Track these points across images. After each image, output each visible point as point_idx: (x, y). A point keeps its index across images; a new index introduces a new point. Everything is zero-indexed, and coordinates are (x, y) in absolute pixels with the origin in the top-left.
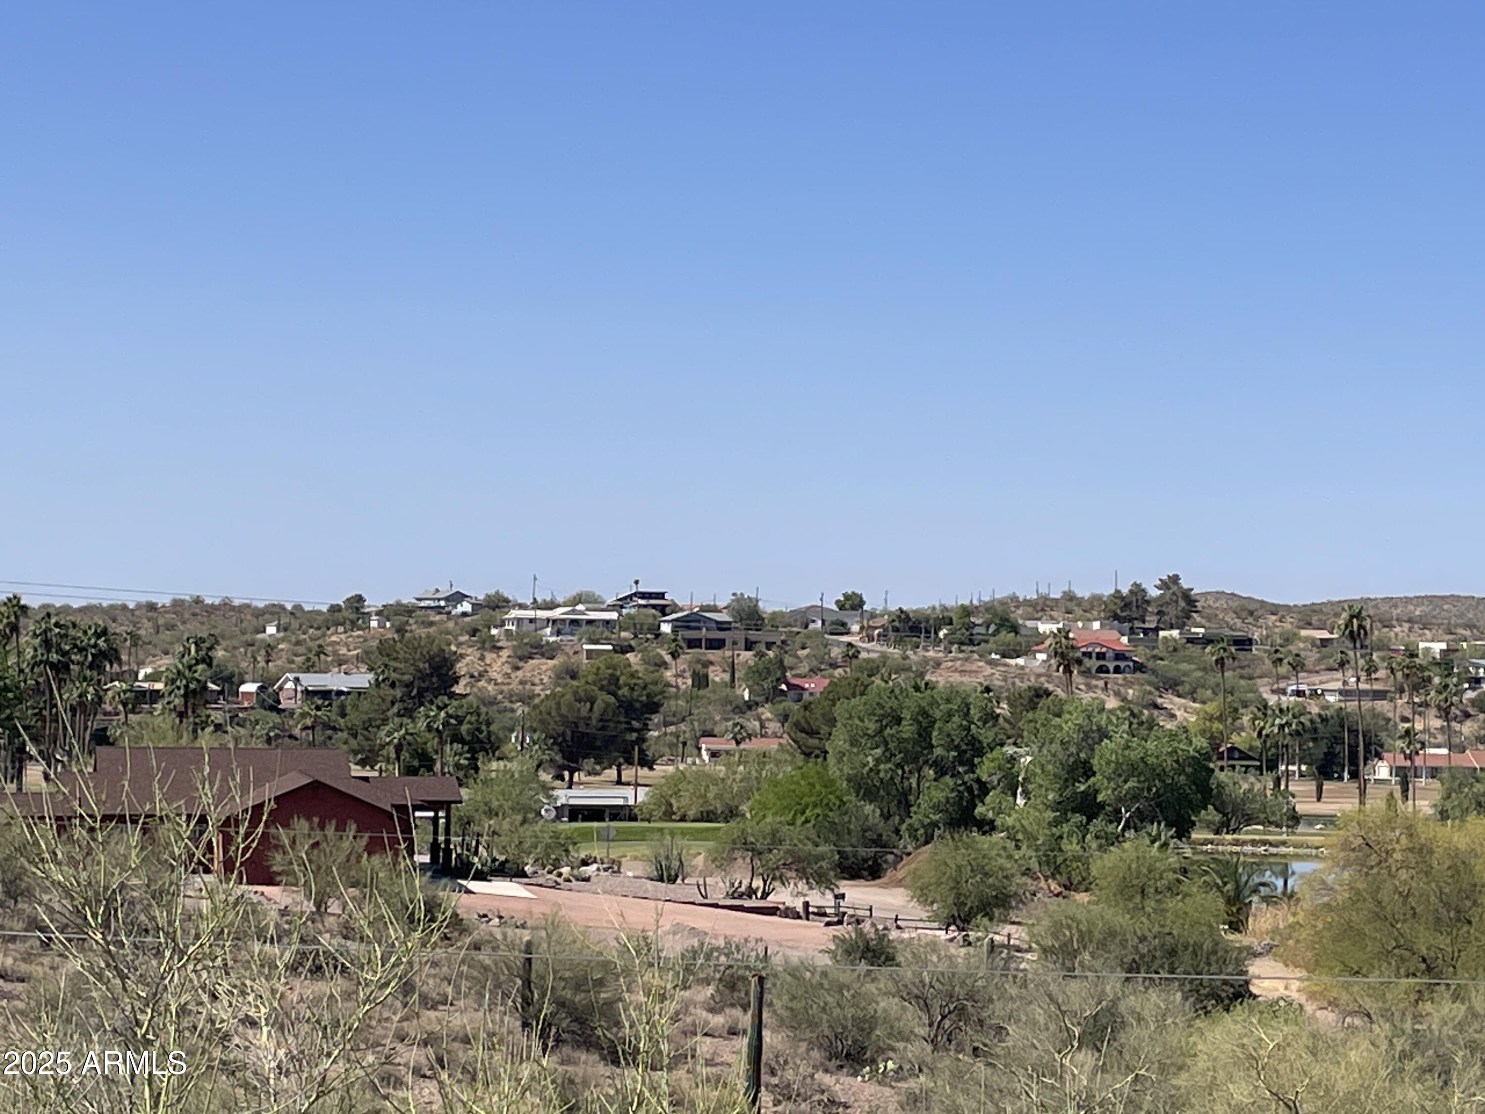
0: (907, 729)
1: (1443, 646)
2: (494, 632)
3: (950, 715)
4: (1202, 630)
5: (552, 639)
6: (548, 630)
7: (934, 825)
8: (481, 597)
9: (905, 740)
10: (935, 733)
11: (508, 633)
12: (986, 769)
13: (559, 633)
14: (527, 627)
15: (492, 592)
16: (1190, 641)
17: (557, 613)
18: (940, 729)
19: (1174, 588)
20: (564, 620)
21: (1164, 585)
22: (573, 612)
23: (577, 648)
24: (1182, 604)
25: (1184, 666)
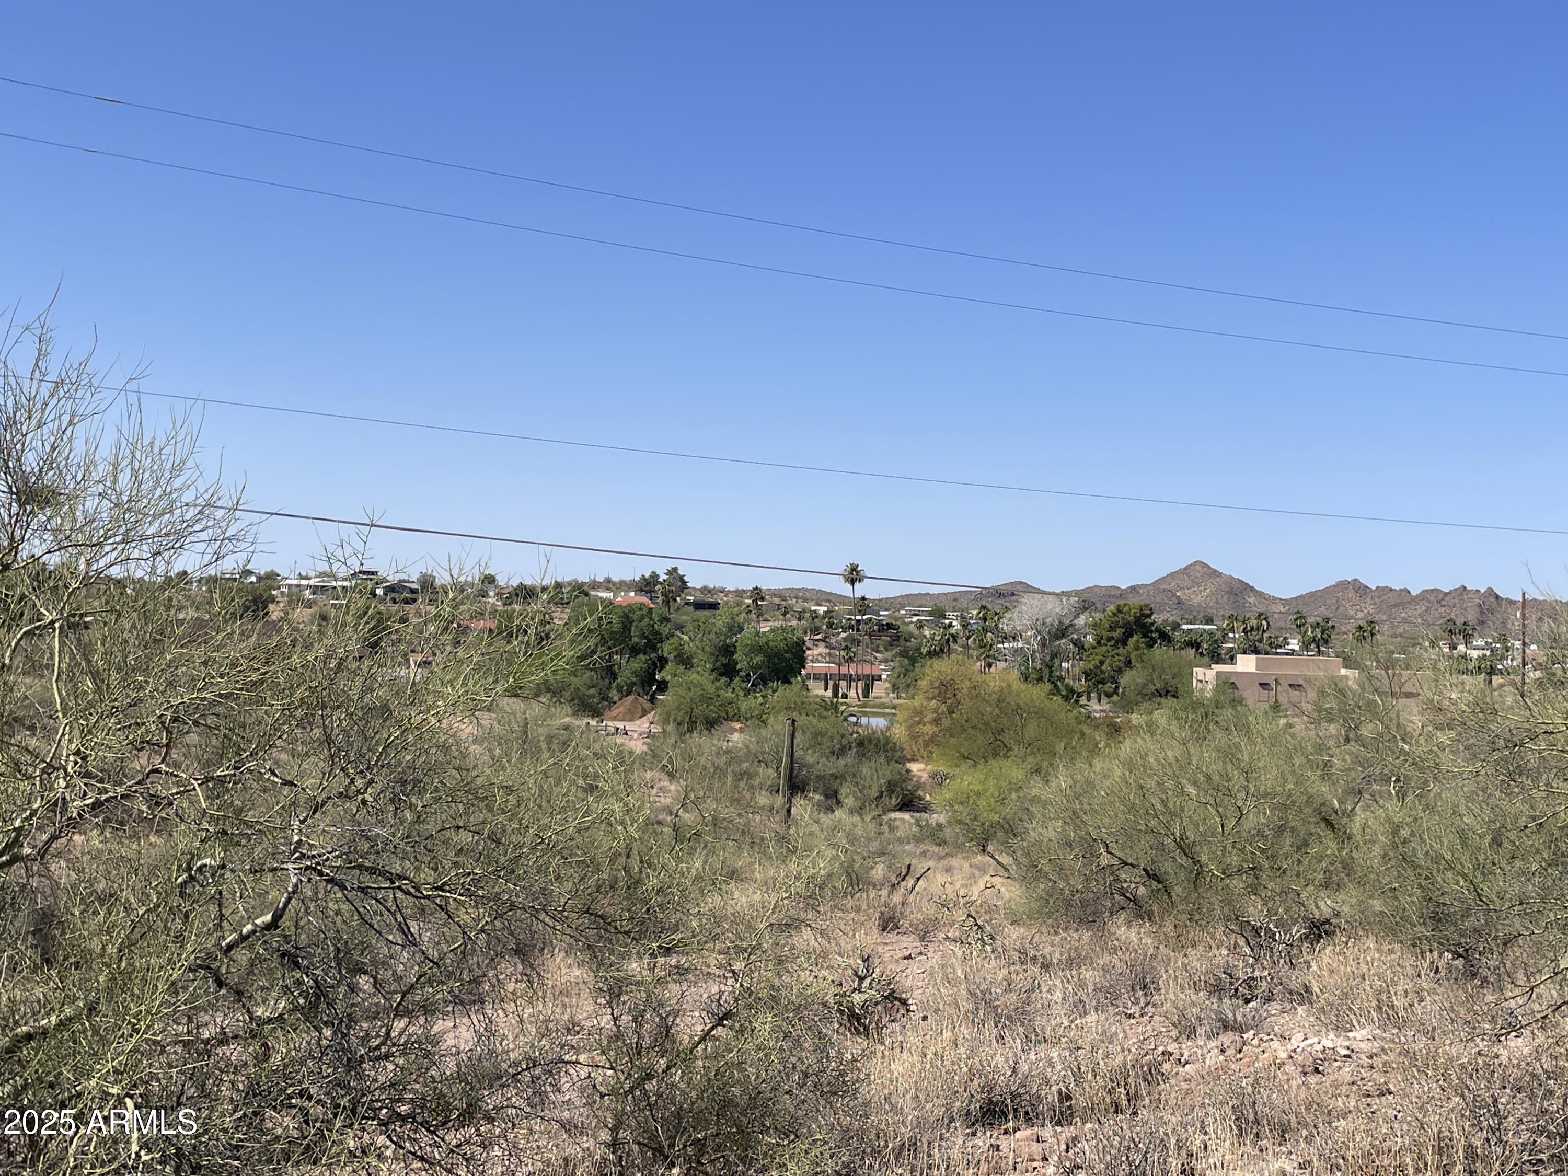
0: (616, 626)
1: (825, 609)
2: (274, 592)
3: (642, 618)
4: (692, 598)
5: (311, 597)
6: (307, 592)
7: (634, 684)
8: (262, 573)
9: (615, 632)
10: (633, 628)
11: (282, 593)
12: (666, 649)
13: (314, 593)
14: (294, 590)
15: (269, 570)
16: (686, 604)
17: (312, 582)
18: (636, 626)
19: (675, 575)
20: (317, 586)
21: (669, 573)
22: (323, 581)
23: (326, 602)
24: (680, 584)
25: (684, 618)
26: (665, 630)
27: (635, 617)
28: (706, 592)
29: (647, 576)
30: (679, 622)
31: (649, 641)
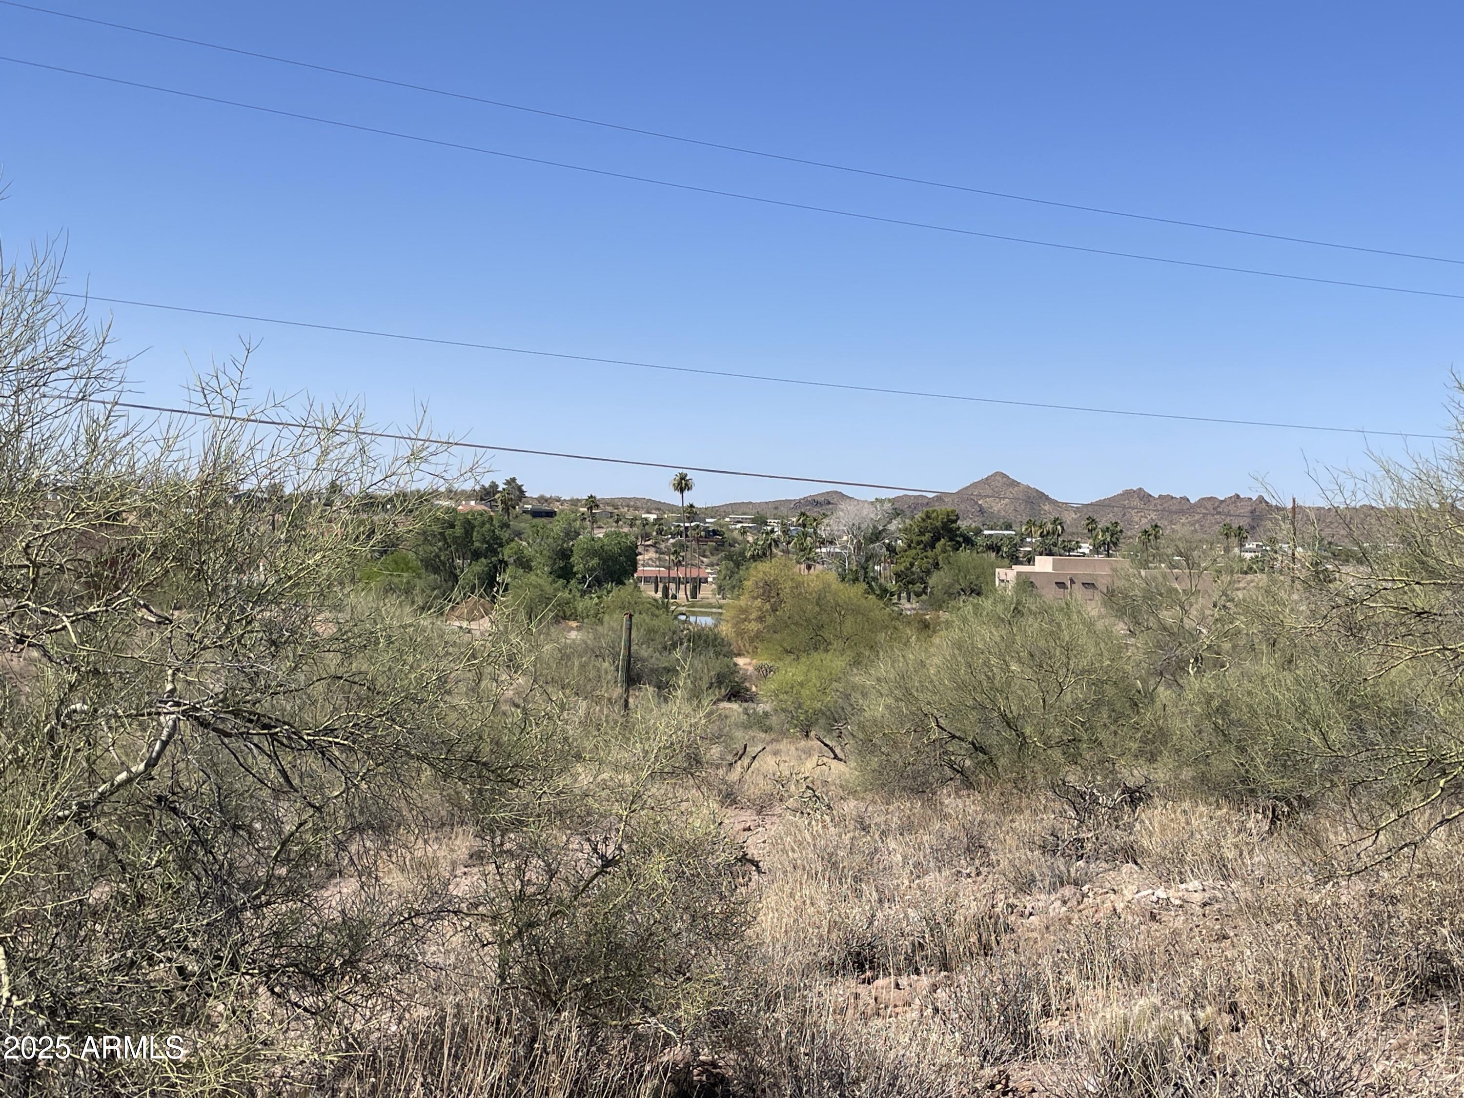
0: (459, 531)
1: (655, 516)
3: (483, 524)
4: (530, 506)
7: (476, 585)
9: (457, 537)
10: (475, 534)
12: (506, 553)
16: (524, 512)
18: (478, 532)
19: (514, 484)
21: (507, 483)
24: (518, 493)
25: (522, 525)
26: (505, 535)
27: (476, 523)
28: (542, 501)
29: (487, 486)
30: (516, 529)
31: (490, 545)
